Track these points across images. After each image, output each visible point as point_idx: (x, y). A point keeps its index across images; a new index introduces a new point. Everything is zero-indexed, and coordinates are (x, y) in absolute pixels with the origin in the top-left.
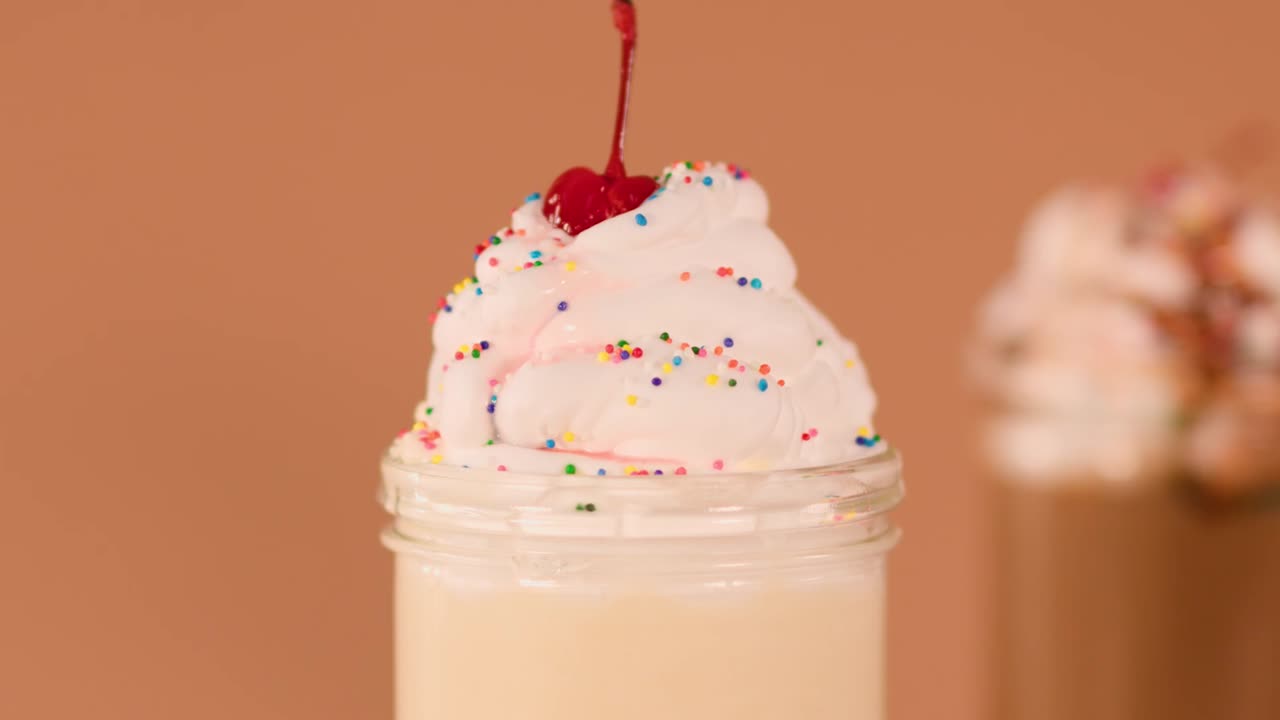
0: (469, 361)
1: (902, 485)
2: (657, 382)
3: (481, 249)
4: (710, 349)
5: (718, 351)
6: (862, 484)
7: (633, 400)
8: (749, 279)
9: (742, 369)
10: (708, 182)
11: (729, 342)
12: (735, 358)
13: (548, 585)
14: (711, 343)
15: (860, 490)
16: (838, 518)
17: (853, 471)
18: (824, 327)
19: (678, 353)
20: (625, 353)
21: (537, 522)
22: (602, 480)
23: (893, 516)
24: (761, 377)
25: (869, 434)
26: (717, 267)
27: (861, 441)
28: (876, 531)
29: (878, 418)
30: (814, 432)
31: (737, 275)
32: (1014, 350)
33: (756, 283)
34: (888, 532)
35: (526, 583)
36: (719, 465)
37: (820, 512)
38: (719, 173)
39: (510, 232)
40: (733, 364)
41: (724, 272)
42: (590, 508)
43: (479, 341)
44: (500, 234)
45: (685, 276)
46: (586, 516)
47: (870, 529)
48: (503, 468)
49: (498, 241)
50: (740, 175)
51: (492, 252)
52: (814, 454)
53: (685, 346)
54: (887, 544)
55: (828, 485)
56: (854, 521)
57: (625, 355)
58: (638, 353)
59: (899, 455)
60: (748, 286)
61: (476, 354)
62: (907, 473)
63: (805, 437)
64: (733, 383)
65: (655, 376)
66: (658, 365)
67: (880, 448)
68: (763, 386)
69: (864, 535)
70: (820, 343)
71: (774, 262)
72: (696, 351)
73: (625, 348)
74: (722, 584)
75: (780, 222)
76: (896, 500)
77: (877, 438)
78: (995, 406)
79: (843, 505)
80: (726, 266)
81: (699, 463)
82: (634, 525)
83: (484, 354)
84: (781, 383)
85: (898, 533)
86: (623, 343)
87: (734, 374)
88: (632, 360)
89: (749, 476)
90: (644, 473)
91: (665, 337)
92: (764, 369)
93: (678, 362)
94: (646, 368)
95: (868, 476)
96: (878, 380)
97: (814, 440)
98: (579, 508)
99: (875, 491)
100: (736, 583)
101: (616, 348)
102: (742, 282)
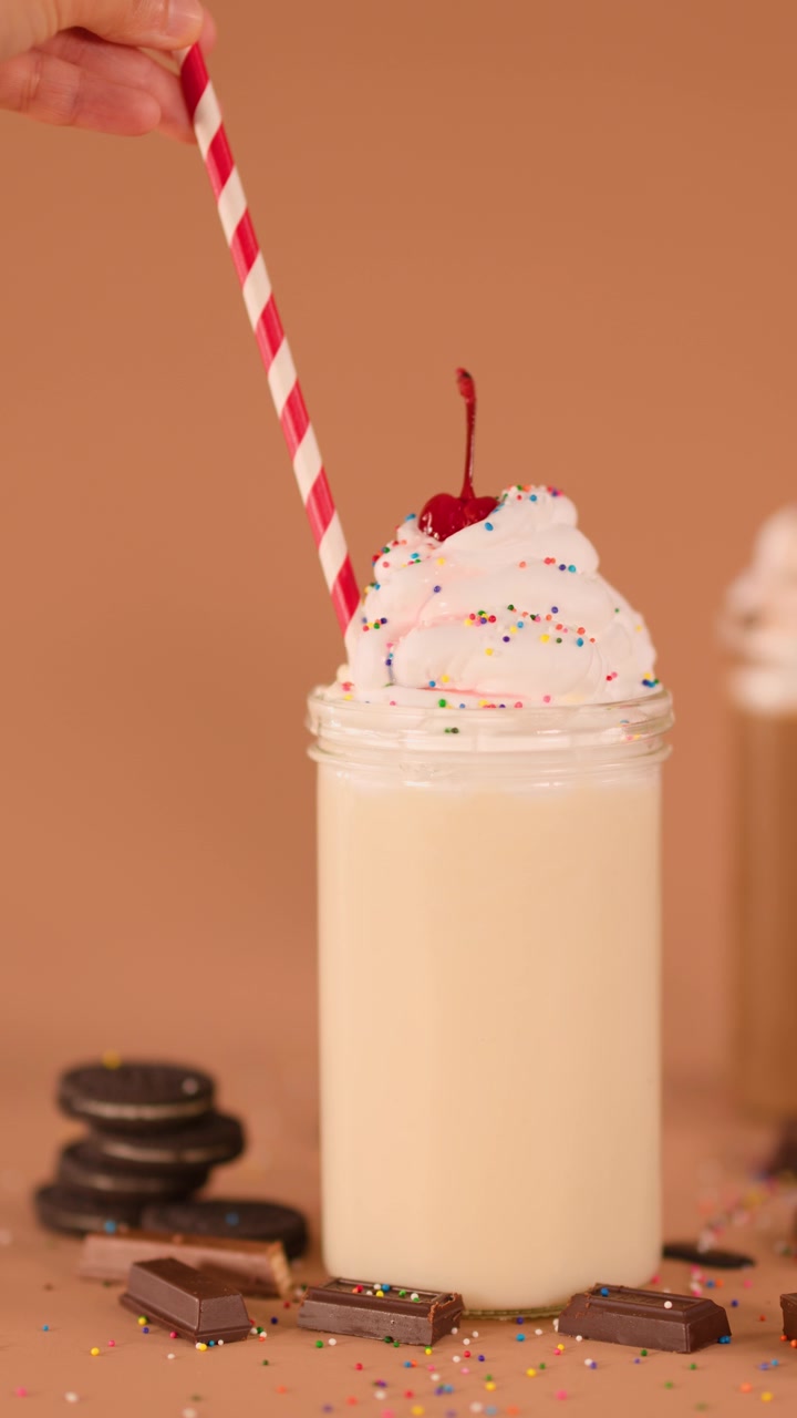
0: (372, 631)
1: (672, 715)
2: (506, 639)
3: (376, 558)
4: (543, 616)
5: (548, 618)
6: (645, 715)
7: (490, 652)
8: (567, 565)
9: (566, 630)
10: (534, 498)
11: (555, 610)
12: (561, 623)
13: (425, 785)
14: (543, 612)
15: (644, 719)
16: (630, 739)
17: (638, 705)
18: (620, 601)
19: (521, 619)
20: (484, 619)
21: (416, 741)
22: (463, 712)
23: (666, 737)
24: (578, 636)
25: (651, 678)
26: (544, 557)
27: (646, 683)
28: (654, 748)
29: (657, 667)
30: (615, 675)
31: (558, 563)
32: (751, 621)
33: (572, 568)
34: (661, 749)
35: (409, 783)
36: (547, 699)
37: (615, 735)
38: (542, 493)
39: (396, 543)
40: (559, 627)
41: (549, 561)
42: (455, 731)
43: (380, 618)
44: (389, 546)
45: (523, 565)
46: (452, 737)
47: (650, 747)
48: (393, 703)
49: (388, 550)
50: (555, 493)
51: (384, 558)
52: (615, 691)
53: (525, 614)
54: (661, 756)
55: (621, 715)
56: (640, 740)
57: (483, 621)
58: (493, 619)
59: (670, 694)
60: (566, 570)
61: (377, 626)
62: (676, 707)
63: (609, 678)
64: (559, 641)
65: (505, 635)
66: (507, 627)
67: (658, 689)
68: (580, 643)
69: (647, 750)
70: (617, 610)
71: (583, 554)
72: (533, 618)
73: (483, 616)
74: (547, 785)
75: (585, 525)
76: (668, 725)
77: (656, 681)
78: (738, 660)
79: (632, 729)
80: (551, 557)
81: (534, 699)
82: (486, 744)
83: (382, 626)
84: (592, 640)
85: (670, 749)
86: (481, 613)
87: (560, 634)
88: (489, 625)
89: (567, 710)
90: (493, 706)
91: (511, 608)
92: (581, 631)
93: (521, 625)
94: (499, 629)
95: (649, 709)
96: (658, 640)
97: (615, 680)
98: (447, 731)
99: (654, 719)
100: (556, 784)
101: (477, 616)
102: (562, 567)
